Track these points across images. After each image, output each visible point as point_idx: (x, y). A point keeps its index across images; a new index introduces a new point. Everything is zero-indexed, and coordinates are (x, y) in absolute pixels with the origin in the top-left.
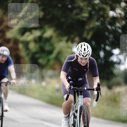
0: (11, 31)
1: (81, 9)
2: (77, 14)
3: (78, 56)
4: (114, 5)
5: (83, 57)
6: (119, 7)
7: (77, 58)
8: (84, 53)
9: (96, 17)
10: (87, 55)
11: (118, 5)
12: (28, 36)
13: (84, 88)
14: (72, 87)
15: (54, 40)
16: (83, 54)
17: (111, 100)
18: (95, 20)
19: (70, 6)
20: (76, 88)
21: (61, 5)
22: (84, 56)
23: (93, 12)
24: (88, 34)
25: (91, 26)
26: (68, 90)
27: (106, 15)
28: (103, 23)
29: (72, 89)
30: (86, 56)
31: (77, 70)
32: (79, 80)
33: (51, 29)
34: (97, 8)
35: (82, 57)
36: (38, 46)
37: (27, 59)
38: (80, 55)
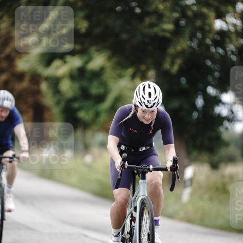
0: (25, 58)
1: (160, 16)
2: (152, 26)
3: (138, 106)
4: (223, 8)
5: (146, 108)
6: (232, 12)
7: (136, 110)
8: (148, 101)
9: (188, 31)
10: (154, 104)
11: (230, 8)
12: (58, 68)
13: (148, 167)
14: (126, 163)
15: (108, 75)
16: (146, 103)
17: (217, 189)
18: (187, 36)
19: (138, 10)
20: (134, 166)
21: (122, 9)
22: (149, 106)
23: (183, 22)
24: (173, 63)
25: (179, 48)
26: (118, 170)
27: (207, 28)
28: (201, 43)
29: (126, 168)
30: (152, 107)
31: (135, 131)
32: (140, 150)
33: (103, 55)
34: (190, 13)
35: (144, 108)
36: (77, 86)
37: (56, 111)
38: (141, 105)
